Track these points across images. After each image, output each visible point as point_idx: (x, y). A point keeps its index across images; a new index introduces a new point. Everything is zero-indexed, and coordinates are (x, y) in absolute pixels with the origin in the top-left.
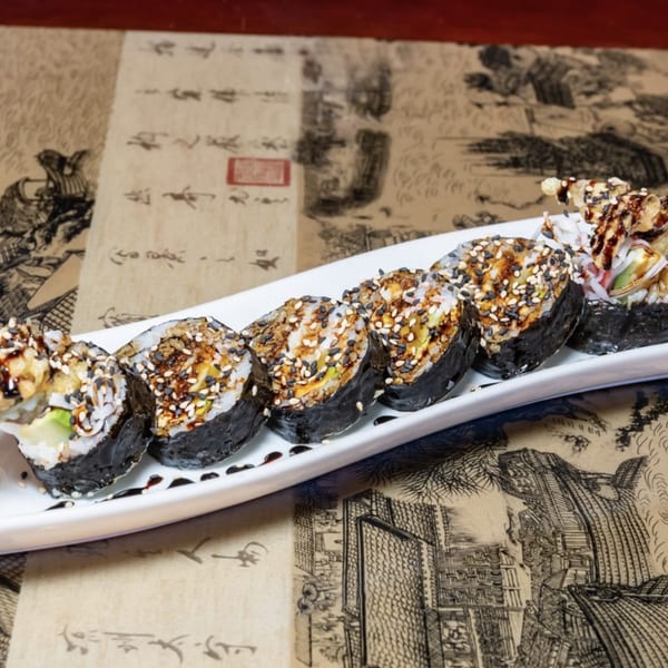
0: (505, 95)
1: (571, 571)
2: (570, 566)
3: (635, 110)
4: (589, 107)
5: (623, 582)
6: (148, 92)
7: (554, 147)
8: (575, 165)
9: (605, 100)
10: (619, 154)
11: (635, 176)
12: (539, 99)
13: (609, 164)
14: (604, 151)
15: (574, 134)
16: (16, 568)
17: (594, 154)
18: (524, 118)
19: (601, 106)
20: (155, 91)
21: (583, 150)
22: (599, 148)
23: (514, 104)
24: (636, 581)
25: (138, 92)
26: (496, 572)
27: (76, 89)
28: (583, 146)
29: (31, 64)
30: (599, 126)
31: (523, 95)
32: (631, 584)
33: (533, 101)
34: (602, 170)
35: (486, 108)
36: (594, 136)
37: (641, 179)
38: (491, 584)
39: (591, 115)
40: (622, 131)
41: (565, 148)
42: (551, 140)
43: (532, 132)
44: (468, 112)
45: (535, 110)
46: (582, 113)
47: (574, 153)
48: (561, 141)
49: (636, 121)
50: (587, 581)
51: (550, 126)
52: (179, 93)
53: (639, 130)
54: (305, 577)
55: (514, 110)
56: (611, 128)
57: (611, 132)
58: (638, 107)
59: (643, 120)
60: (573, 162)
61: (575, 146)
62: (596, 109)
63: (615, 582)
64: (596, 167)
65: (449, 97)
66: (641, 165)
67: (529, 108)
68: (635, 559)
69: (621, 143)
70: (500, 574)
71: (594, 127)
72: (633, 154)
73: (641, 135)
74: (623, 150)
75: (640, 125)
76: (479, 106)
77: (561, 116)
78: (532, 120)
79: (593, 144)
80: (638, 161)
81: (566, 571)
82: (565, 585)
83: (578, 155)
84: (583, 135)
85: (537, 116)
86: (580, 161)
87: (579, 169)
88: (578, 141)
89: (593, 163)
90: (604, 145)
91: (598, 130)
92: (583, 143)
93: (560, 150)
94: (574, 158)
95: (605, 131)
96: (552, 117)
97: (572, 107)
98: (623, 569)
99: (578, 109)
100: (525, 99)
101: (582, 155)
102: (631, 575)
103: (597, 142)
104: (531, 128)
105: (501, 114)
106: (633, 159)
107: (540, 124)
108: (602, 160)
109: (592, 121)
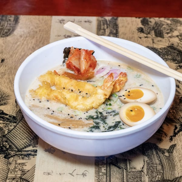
0: (147, 34)
1: (157, 176)
2: (157, 175)
3: (179, 38)
4: (168, 37)
5: (169, 179)
6: (58, 36)
7: (158, 51)
8: (163, 56)
9: (172, 35)
10: (174, 53)
11: (178, 60)
12: (155, 35)
13: (172, 56)
14: (171, 52)
15: (163, 47)
16: (32, 179)
17: (168, 53)
18: (151, 41)
19: (170, 37)
20: (60, 36)
21: (166, 52)
22: (169, 51)
23: (149, 37)
24: (172, 179)
25: (56, 36)
26: (140, 177)
27: (41, 35)
28: (166, 50)
29: (29, 28)
30: (170, 43)
31: (151, 34)
32: (171, 179)
33: (154, 36)
34: (170, 58)
35: (142, 38)
36: (168, 47)
37: (179, 60)
38: (139, 180)
39: (168, 40)
40: (175, 45)
41: (161, 51)
42: (158, 48)
43: (153, 46)
44: (138, 40)
45: (154, 39)
46: (166, 40)
47: (163, 53)
48: (160, 49)
49: (179, 42)
50: (161, 179)
51: (157, 44)
52: (66, 36)
53: (180, 45)
54: (97, 179)
55: (149, 39)
56: (173, 44)
57: (173, 45)
58: (180, 37)
59: (181, 41)
60: (163, 55)
61: (163, 50)
62: (169, 38)
63: (167, 179)
64: (169, 57)
65: (133, 35)
66: (179, 56)
67: (152, 38)
68: (172, 173)
69: (175, 49)
70: (141, 178)
71: (168, 44)
72: (178, 52)
73: (180, 46)
74: (175, 51)
75: (180, 43)
76: (140, 38)
77: (161, 41)
78: (153, 42)
79: (168, 50)
80: (179, 55)
81: (156, 176)
82: (156, 180)
83: (164, 53)
84: (166, 47)
85: (155, 41)
86: (165, 55)
87: (164, 58)
88: (164, 48)
89: (168, 55)
90: (171, 50)
91: (169, 45)
92: (165, 49)
93: (160, 52)
94: (163, 54)
95: (171, 45)
96: (158, 41)
97: (163, 38)
98: (169, 175)
99: (165, 38)
100: (152, 35)
101: (165, 53)
102: (171, 177)
103: (169, 49)
104: (153, 45)
105: (146, 41)
106: (178, 54)
107: (155, 43)
108: (170, 55)
109: (168, 42)
